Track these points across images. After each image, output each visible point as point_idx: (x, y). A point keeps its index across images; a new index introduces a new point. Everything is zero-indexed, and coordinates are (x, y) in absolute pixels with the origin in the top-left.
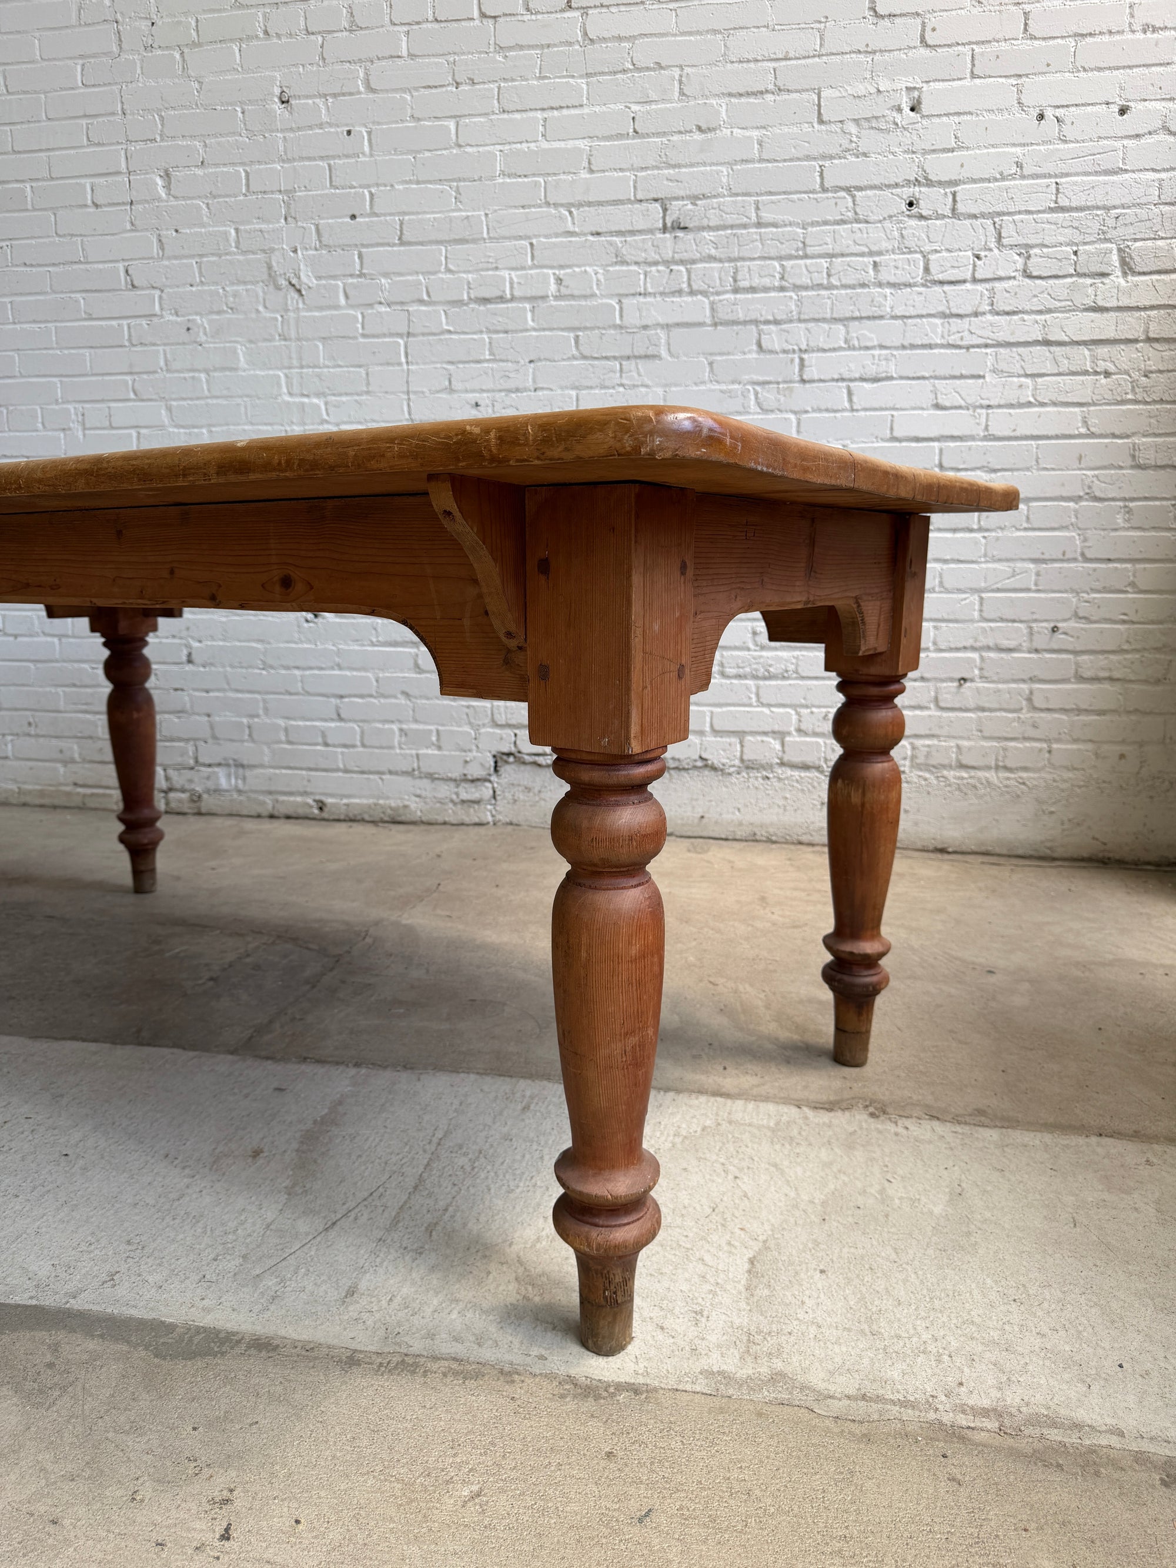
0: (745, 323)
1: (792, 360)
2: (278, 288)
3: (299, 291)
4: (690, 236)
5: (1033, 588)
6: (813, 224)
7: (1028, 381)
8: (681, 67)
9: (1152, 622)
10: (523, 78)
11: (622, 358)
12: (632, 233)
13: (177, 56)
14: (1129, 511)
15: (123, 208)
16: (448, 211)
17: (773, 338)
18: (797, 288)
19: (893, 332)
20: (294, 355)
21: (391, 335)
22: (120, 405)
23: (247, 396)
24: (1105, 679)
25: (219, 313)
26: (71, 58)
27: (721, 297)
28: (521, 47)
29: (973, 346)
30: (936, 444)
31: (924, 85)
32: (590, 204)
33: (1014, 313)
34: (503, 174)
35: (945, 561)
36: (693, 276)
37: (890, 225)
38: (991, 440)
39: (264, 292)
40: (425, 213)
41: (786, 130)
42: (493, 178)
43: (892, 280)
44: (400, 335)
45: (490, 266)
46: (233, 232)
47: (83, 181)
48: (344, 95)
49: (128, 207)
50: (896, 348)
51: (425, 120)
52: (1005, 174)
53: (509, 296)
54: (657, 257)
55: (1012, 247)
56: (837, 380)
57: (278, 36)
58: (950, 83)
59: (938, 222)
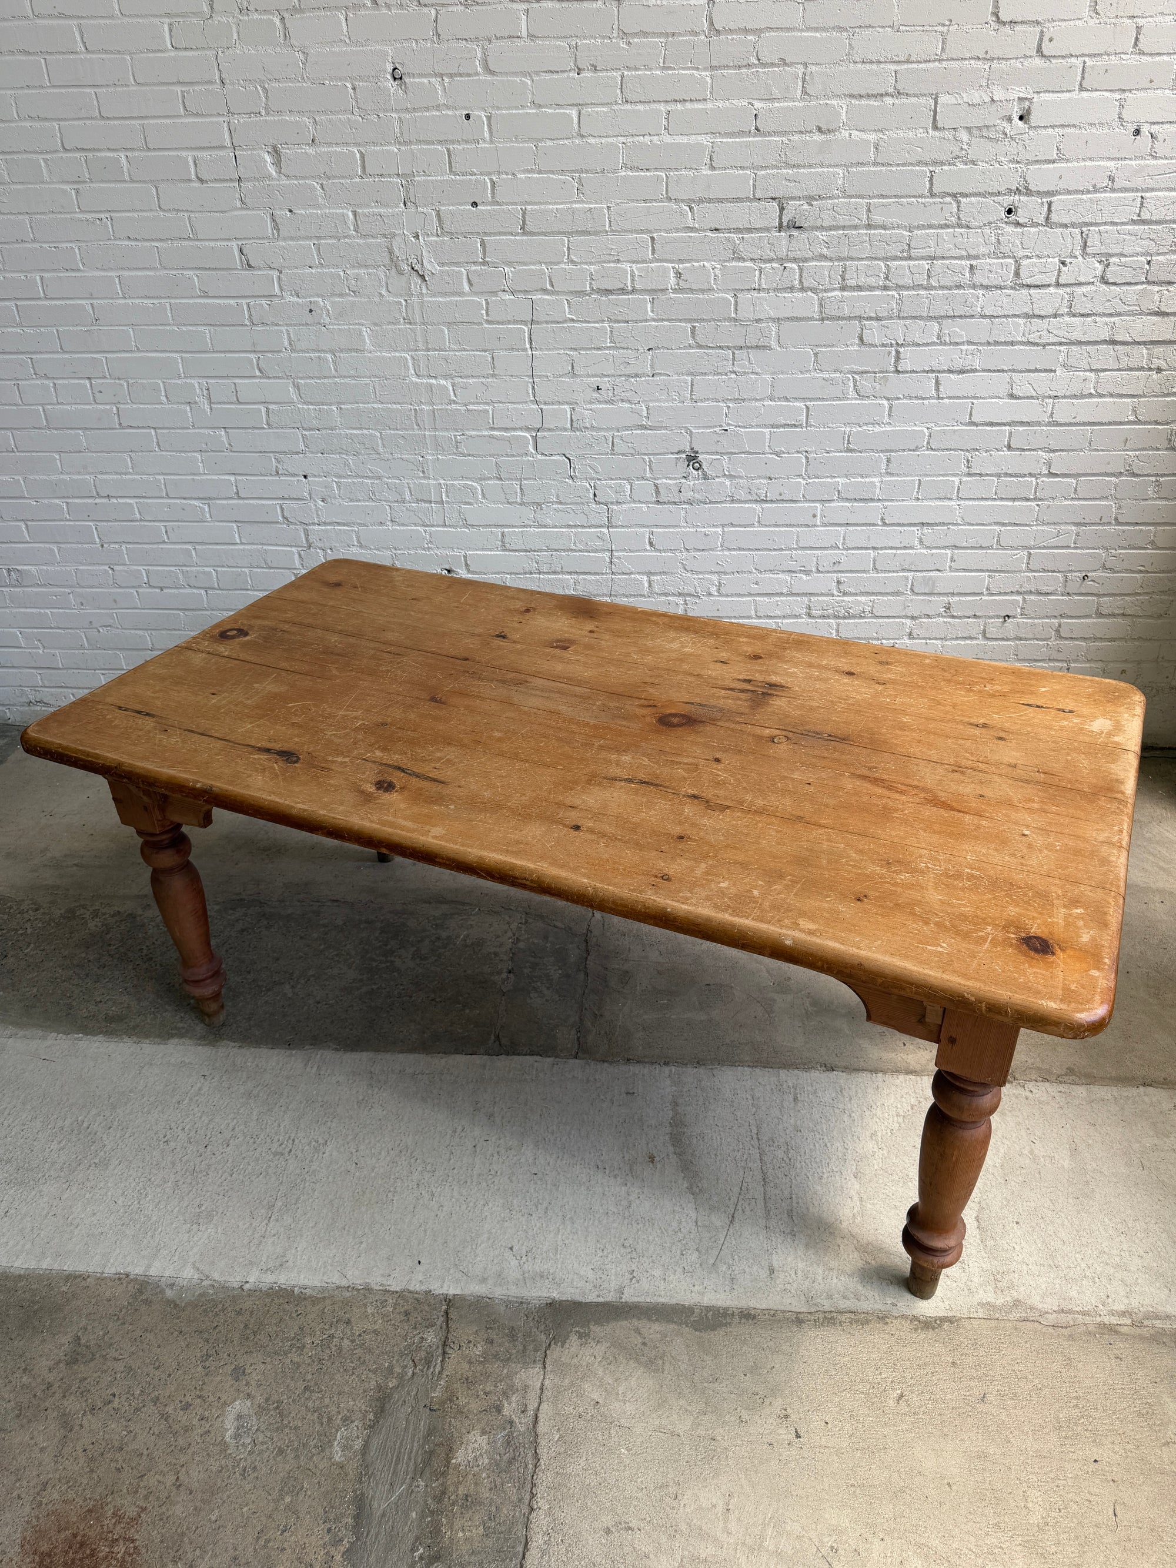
0: (850, 318)
1: (889, 353)
2: (400, 273)
3: (423, 277)
4: (804, 235)
5: (1072, 545)
6: (919, 227)
7: (1092, 375)
8: (806, 65)
9: (1163, 572)
10: (647, 68)
11: (734, 347)
12: (749, 230)
13: (277, 21)
14: (1159, 484)
15: (231, 185)
16: (571, 202)
17: (874, 333)
18: (899, 287)
19: (981, 329)
20: (419, 339)
21: (515, 322)
22: (246, 381)
23: (375, 376)
24: (1118, 615)
25: (341, 295)
26: (156, 16)
27: (829, 294)
28: (646, 34)
29: (1049, 344)
30: (1007, 428)
31: (1035, 95)
32: (710, 201)
33: (1088, 315)
34: (625, 166)
35: (1004, 524)
36: (804, 274)
37: (989, 231)
38: (1054, 425)
39: (386, 276)
40: (547, 203)
41: (902, 134)
42: (615, 171)
43: (986, 282)
44: (525, 323)
45: (612, 258)
46: (350, 214)
47: (184, 154)
48: (461, 75)
49: (237, 185)
50: (982, 344)
51: (546, 107)
52: (1098, 187)
53: (630, 288)
54: (772, 255)
55: (1094, 255)
56: (927, 372)
57: (388, 6)
58: (1059, 95)
59: (1033, 230)
